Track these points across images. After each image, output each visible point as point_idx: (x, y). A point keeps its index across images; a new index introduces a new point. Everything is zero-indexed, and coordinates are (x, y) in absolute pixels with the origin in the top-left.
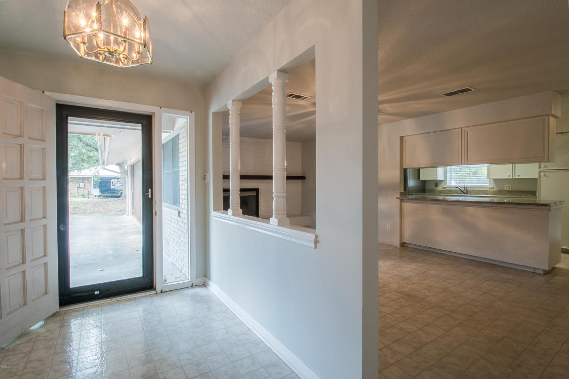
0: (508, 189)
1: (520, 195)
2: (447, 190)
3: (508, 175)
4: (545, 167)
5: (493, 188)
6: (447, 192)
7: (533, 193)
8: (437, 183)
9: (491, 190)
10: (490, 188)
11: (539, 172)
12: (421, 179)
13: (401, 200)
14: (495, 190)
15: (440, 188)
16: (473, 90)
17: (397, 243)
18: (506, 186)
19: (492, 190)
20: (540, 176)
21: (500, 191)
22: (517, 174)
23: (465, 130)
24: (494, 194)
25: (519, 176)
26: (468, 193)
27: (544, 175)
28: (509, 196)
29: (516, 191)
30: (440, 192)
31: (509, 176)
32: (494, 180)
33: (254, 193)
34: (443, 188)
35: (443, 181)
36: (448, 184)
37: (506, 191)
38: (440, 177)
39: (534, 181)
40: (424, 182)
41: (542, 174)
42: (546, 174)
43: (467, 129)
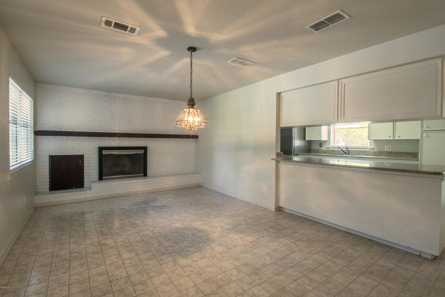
0: (388, 150)
1: (401, 157)
2: (330, 150)
3: (388, 136)
4: (427, 127)
5: (374, 149)
6: (330, 152)
7: (414, 155)
8: (321, 144)
9: (371, 151)
10: (371, 149)
11: (421, 132)
12: (306, 139)
13: (277, 162)
14: (375, 151)
15: (324, 148)
16: (347, 17)
17: (272, 207)
18: (386, 147)
19: (373, 151)
20: (422, 137)
21: (380, 152)
22: (398, 135)
23: (341, 82)
24: (375, 155)
25: (399, 137)
26: (350, 153)
27: (427, 136)
28: (389, 158)
29: (396, 152)
30: (324, 152)
31: (390, 137)
32: (374, 140)
33: (142, 152)
34: (327, 148)
35: (326, 141)
36: (331, 145)
37: (386, 152)
38: (324, 137)
39: (416, 142)
40: (310, 142)
41: (425, 135)
42: (429, 134)
43: (344, 81)
